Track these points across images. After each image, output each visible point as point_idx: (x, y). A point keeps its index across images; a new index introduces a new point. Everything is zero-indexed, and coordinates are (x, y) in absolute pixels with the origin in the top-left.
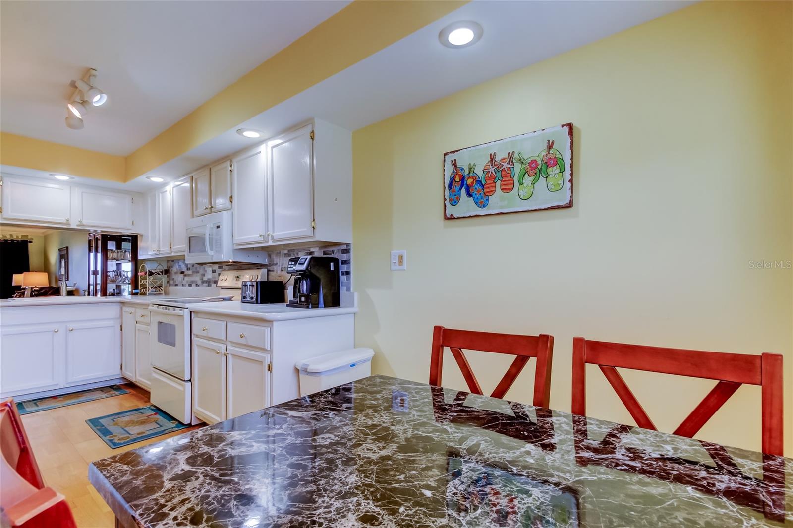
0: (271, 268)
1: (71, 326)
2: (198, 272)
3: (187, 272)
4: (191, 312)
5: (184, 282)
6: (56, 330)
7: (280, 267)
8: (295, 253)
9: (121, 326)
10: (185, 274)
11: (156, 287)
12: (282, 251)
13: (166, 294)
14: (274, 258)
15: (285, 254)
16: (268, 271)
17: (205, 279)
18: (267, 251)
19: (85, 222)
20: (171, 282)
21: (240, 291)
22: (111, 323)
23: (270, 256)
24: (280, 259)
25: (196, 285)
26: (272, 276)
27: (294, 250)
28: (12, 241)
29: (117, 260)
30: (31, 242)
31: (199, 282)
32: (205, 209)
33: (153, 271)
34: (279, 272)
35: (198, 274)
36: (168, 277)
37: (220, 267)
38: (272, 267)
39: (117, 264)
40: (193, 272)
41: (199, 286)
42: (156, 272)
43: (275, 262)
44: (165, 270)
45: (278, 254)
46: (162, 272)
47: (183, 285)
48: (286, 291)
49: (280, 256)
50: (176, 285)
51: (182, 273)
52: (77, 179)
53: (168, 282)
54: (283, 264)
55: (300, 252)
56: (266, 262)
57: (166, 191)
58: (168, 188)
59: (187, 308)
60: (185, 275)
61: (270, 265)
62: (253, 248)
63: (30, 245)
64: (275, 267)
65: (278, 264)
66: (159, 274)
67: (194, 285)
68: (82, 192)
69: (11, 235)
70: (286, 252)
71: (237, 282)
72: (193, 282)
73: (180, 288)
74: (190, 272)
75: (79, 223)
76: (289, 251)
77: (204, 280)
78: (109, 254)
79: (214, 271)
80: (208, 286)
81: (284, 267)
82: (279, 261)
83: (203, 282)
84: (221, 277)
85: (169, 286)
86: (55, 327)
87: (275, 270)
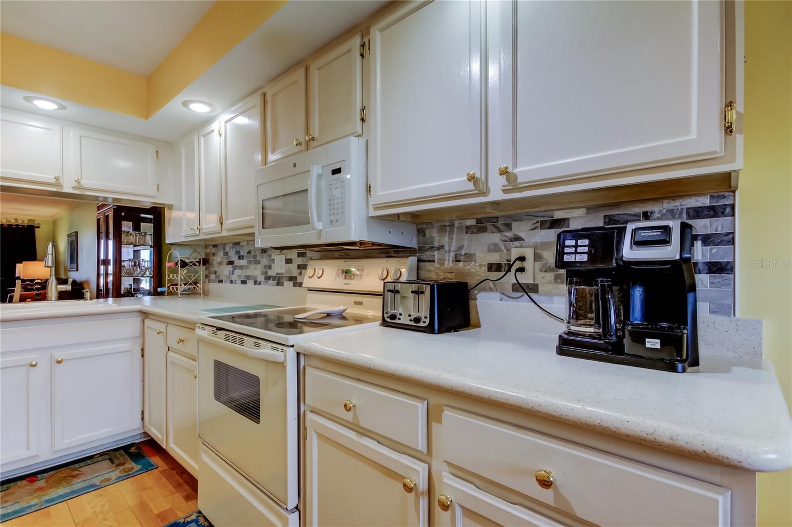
0: (426, 256)
1: (59, 354)
2: (258, 262)
3: (238, 262)
4: (298, 354)
5: (234, 277)
6: (33, 363)
7: (452, 255)
8: (499, 225)
9: (143, 350)
10: (235, 264)
11: (191, 284)
12: (456, 223)
13: (206, 294)
14: (435, 235)
15: (467, 227)
16: (419, 261)
17: (271, 273)
18: (415, 223)
19: (85, 183)
20: (213, 277)
22: (125, 345)
23: (421, 232)
24: (451, 238)
25: (255, 282)
26: (429, 271)
27: (497, 218)
28: (17, 226)
29: (135, 246)
30: (38, 227)
31: (261, 278)
32: (297, 145)
33: (187, 261)
34: (449, 264)
35: (258, 266)
36: (206, 269)
37: (300, 255)
38: (428, 253)
39: (134, 251)
40: (250, 262)
41: (260, 284)
42: (191, 262)
43: (436, 244)
44: (203, 259)
45: (447, 228)
46: (199, 262)
47: (231, 282)
48: (472, 302)
49: (451, 232)
50: (220, 281)
51: (231, 263)
53: (207, 276)
54: (461, 248)
55: (515, 220)
56: (413, 243)
57: (213, 131)
58: (215, 126)
59: (293, 346)
60: (235, 268)
61: (421, 250)
62: (398, 215)
63: (37, 230)
64: (436, 253)
65: (447, 248)
66: (195, 265)
67: (250, 283)
68: (80, 137)
69: (16, 219)
70: (471, 222)
71: (347, 281)
72: (248, 277)
73: (226, 286)
74: (243, 262)
75: (76, 184)
76: (479, 221)
77: (269, 275)
78: (123, 237)
79: (289, 261)
80: (278, 284)
81: (463, 253)
82: (450, 244)
83: (268, 278)
84: (309, 272)
85: (209, 282)
86: (33, 358)
87: (438, 259)
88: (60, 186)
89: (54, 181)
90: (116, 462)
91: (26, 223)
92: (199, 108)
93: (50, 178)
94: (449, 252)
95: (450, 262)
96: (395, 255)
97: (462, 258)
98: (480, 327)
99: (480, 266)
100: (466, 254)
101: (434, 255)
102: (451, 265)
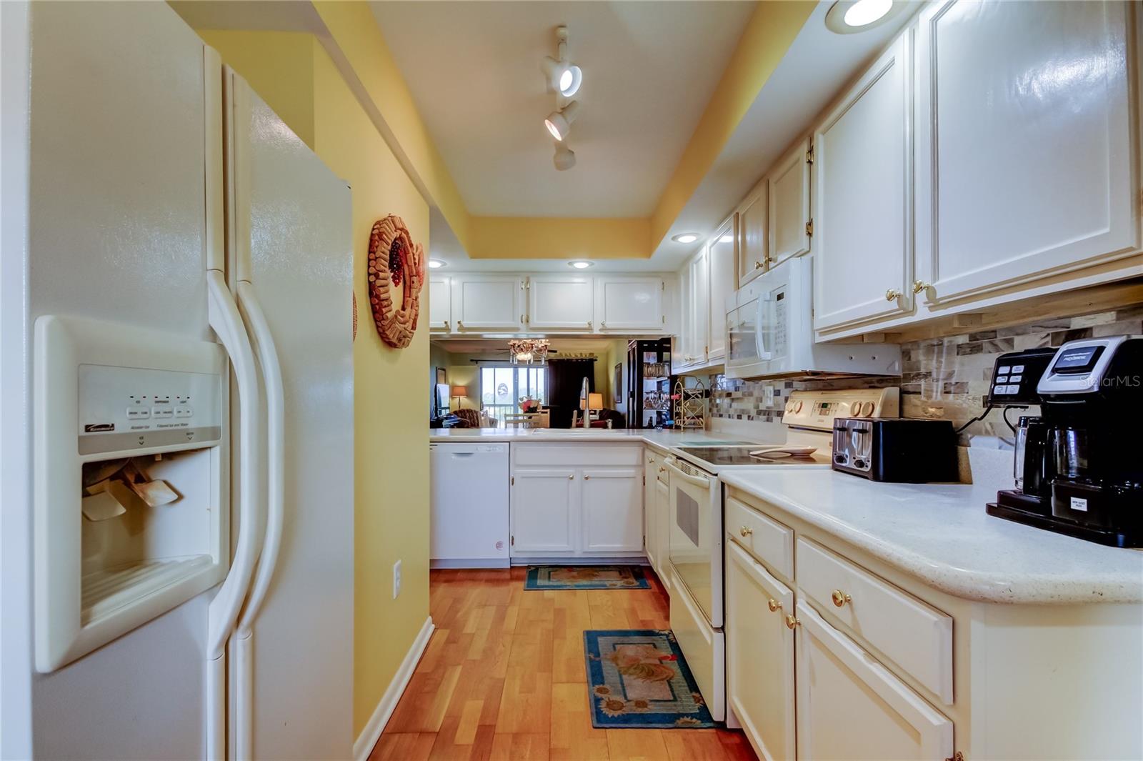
0: (910, 386)
1: (587, 472)
2: (751, 394)
3: (735, 395)
4: (723, 484)
5: (732, 412)
6: (571, 477)
7: (941, 384)
8: (997, 341)
9: (644, 478)
10: (732, 397)
11: (693, 418)
12: (946, 340)
13: (708, 428)
14: (921, 358)
15: (959, 346)
16: (903, 392)
17: (762, 407)
18: (899, 344)
19: (609, 324)
20: (715, 410)
21: (830, 438)
22: (631, 472)
23: (906, 354)
24: (939, 362)
25: (749, 417)
26: (916, 406)
27: (994, 331)
28: (582, 359)
29: (658, 377)
30: (596, 360)
31: (753, 413)
32: (757, 268)
33: (690, 393)
34: (937, 396)
35: (752, 398)
36: (710, 401)
37: (788, 385)
38: (914, 382)
39: (658, 382)
40: (744, 395)
41: (752, 419)
42: (693, 394)
43: (923, 371)
44: (706, 391)
45: (935, 348)
46: (701, 394)
47: (729, 417)
48: (961, 449)
49: (940, 353)
50: (721, 416)
51: (729, 395)
52: (598, 264)
53: (710, 410)
54: (950, 375)
55: (1018, 334)
56: (897, 369)
57: (701, 257)
58: (704, 251)
59: (716, 475)
60: (733, 400)
61: (907, 377)
62: (862, 336)
63: (595, 362)
64: (922, 382)
65: (934, 375)
66: (697, 397)
67: (745, 417)
68: (605, 283)
69: (581, 354)
70: (963, 339)
71: (822, 417)
72: (743, 411)
73: (725, 420)
74: (739, 394)
75: (601, 326)
76: (973, 337)
77: (760, 409)
78: (645, 369)
79: (777, 393)
80: (768, 420)
81: (953, 381)
82: (938, 368)
83: (759, 413)
84: (790, 405)
85: (712, 416)
86: (570, 472)
87: (925, 390)
88: (592, 329)
89: (587, 326)
90: (624, 575)
91: (588, 357)
92: (687, 239)
93: (584, 324)
94: (937, 380)
95: (939, 394)
96: (879, 385)
97: (952, 389)
98: (971, 483)
99: (974, 399)
100: (957, 383)
101: (920, 385)
102: (939, 398)
